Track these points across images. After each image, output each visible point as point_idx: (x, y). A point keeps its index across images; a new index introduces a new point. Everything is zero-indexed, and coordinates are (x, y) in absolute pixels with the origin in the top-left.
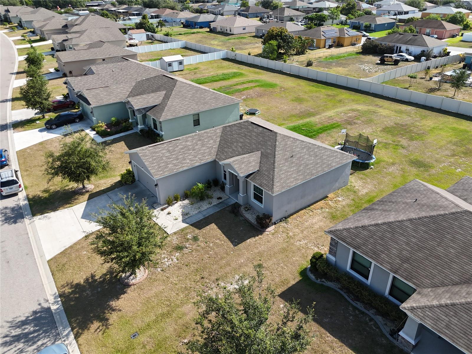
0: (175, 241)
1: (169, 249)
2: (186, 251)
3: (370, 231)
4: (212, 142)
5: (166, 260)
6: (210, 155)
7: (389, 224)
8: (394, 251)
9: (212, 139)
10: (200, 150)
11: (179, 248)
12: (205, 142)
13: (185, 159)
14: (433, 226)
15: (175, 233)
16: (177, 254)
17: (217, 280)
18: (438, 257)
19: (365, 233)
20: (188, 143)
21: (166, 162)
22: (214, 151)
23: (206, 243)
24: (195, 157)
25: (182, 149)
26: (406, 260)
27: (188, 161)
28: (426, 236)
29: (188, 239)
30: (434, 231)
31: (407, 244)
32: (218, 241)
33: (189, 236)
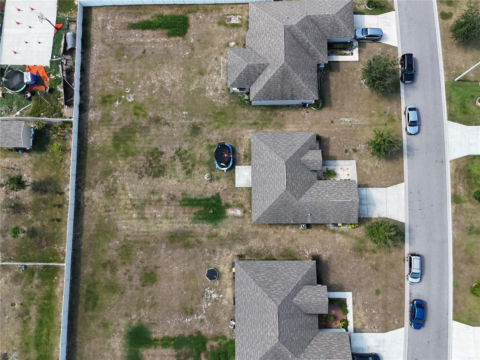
0: (355, 155)
1: (359, 152)
2: (353, 147)
3: (309, 86)
4: (312, 193)
5: (363, 148)
6: (319, 184)
7: (303, 81)
8: (311, 75)
9: (311, 194)
10: (323, 189)
11: (355, 150)
12: (316, 194)
13: (335, 186)
14: (296, 69)
15: (353, 160)
16: (357, 148)
17: (350, 127)
18: (305, 63)
19: (310, 86)
20: (327, 196)
21: (346, 188)
22: (315, 186)
23: (344, 146)
24: (328, 185)
25: (333, 193)
26: (311, 70)
27: (333, 184)
28: (300, 69)
29: (350, 153)
30: (297, 67)
31: (306, 72)
32: (339, 144)
33: (348, 154)
